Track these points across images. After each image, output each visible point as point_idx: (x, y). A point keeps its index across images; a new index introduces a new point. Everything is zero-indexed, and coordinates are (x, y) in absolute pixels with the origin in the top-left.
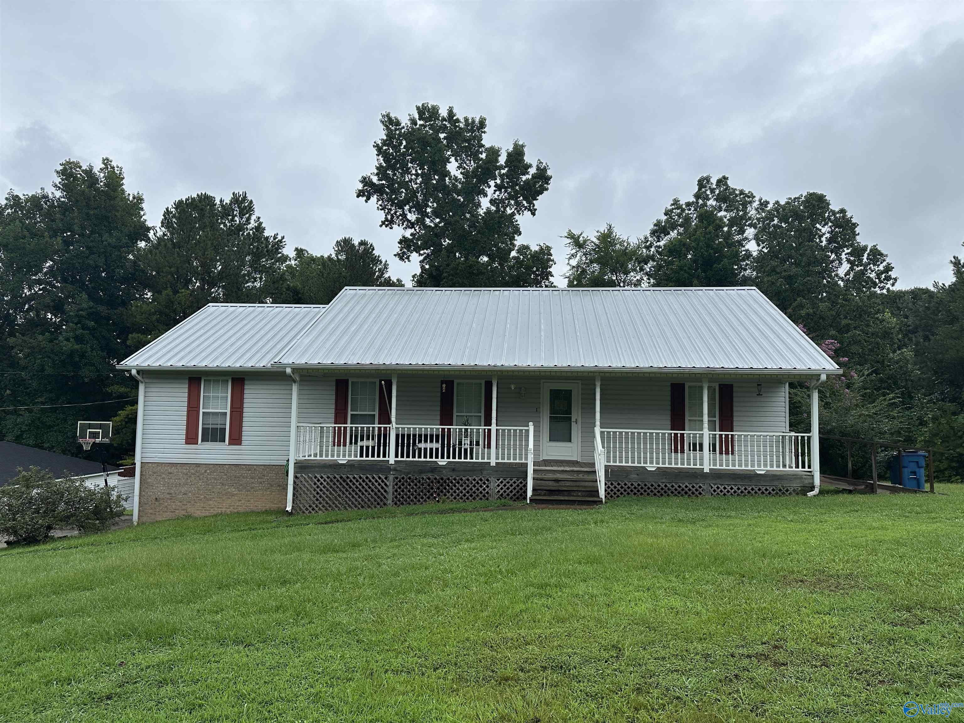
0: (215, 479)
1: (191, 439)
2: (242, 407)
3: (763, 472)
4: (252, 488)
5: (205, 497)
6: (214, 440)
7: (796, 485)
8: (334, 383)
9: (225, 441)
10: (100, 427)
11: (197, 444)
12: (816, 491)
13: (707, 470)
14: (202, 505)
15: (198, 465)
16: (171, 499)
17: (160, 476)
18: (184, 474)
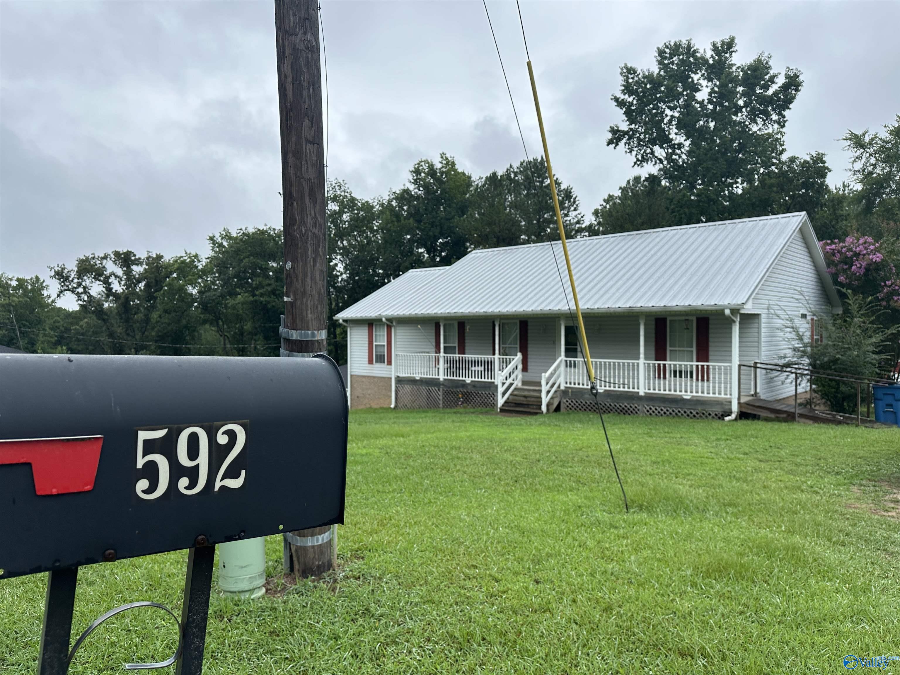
1: (370, 361)
2: (391, 341)
3: (688, 397)
5: (378, 397)
6: (380, 362)
7: (718, 410)
8: (434, 325)
9: (384, 363)
11: (373, 364)
12: (733, 416)
13: (642, 393)
15: (374, 377)
16: (364, 397)
17: (359, 383)
18: (368, 382)
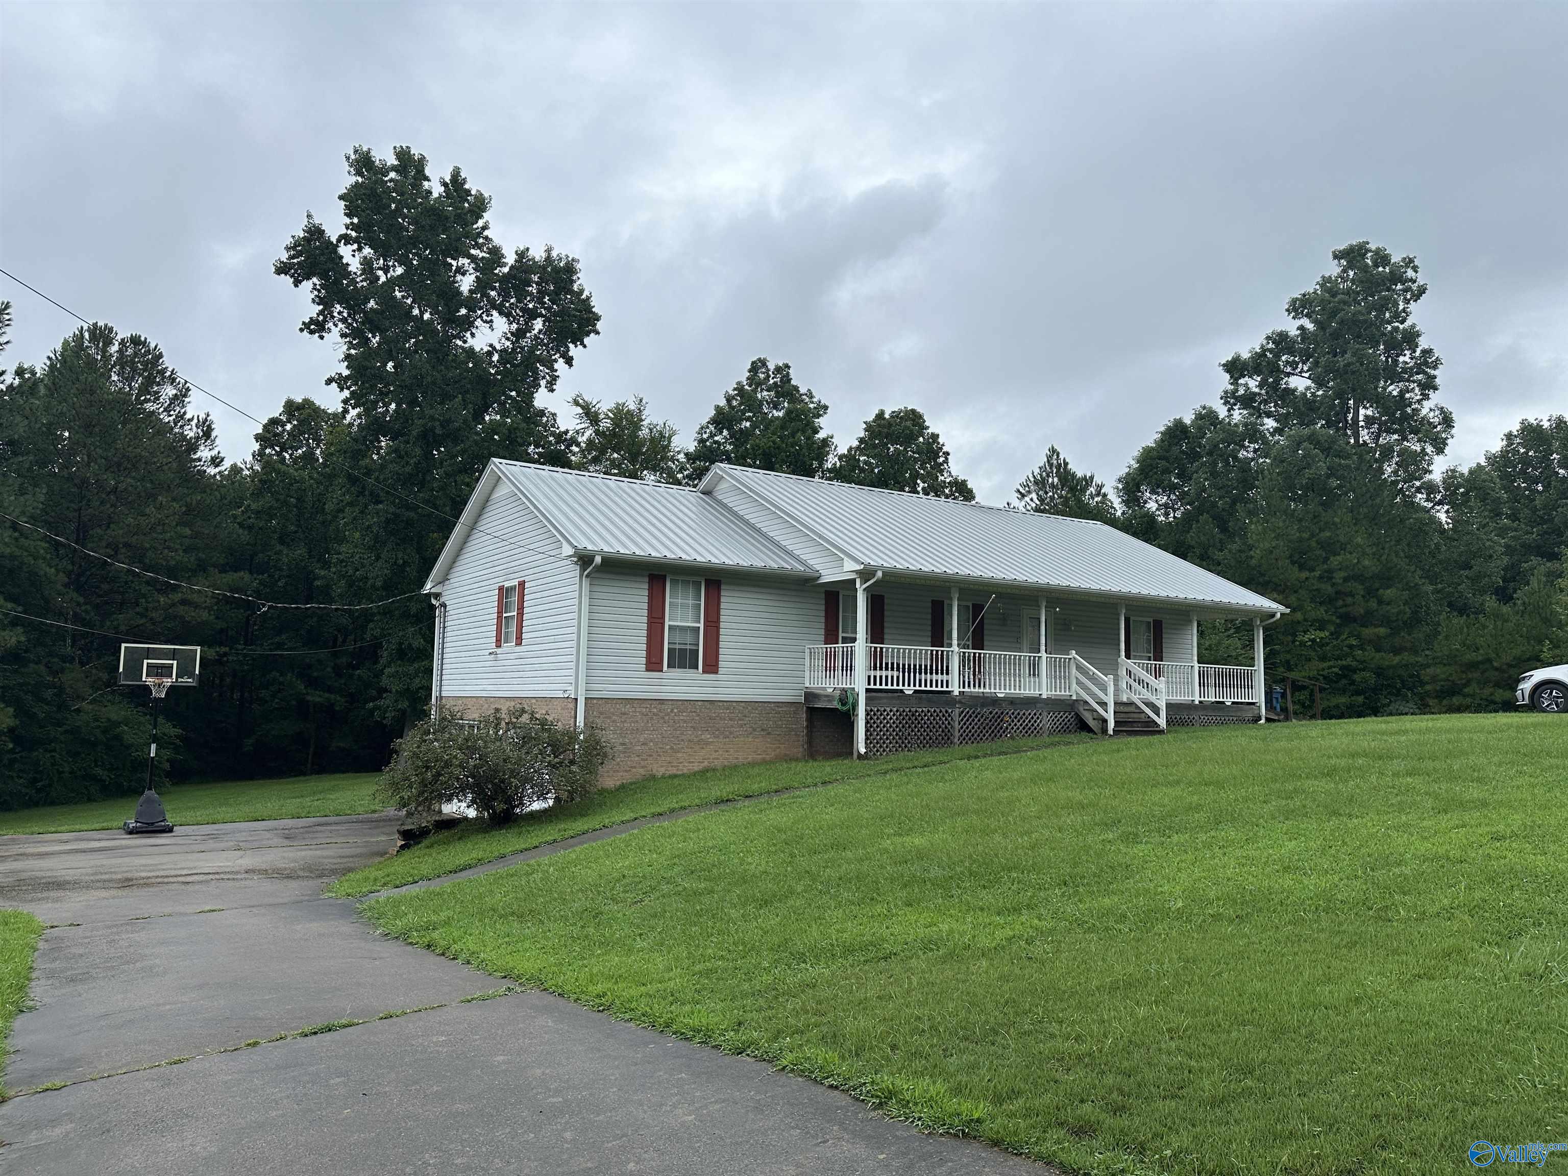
0: (685, 722)
1: (653, 664)
2: (718, 621)
3: (1229, 704)
4: (731, 733)
5: (672, 748)
6: (682, 666)
7: (1250, 715)
8: (823, 596)
9: (697, 668)
10: (173, 655)
11: (662, 671)
12: (1264, 720)
13: (1197, 702)
14: (668, 759)
15: (662, 701)
16: (625, 752)
17: (610, 718)
18: (643, 714)
